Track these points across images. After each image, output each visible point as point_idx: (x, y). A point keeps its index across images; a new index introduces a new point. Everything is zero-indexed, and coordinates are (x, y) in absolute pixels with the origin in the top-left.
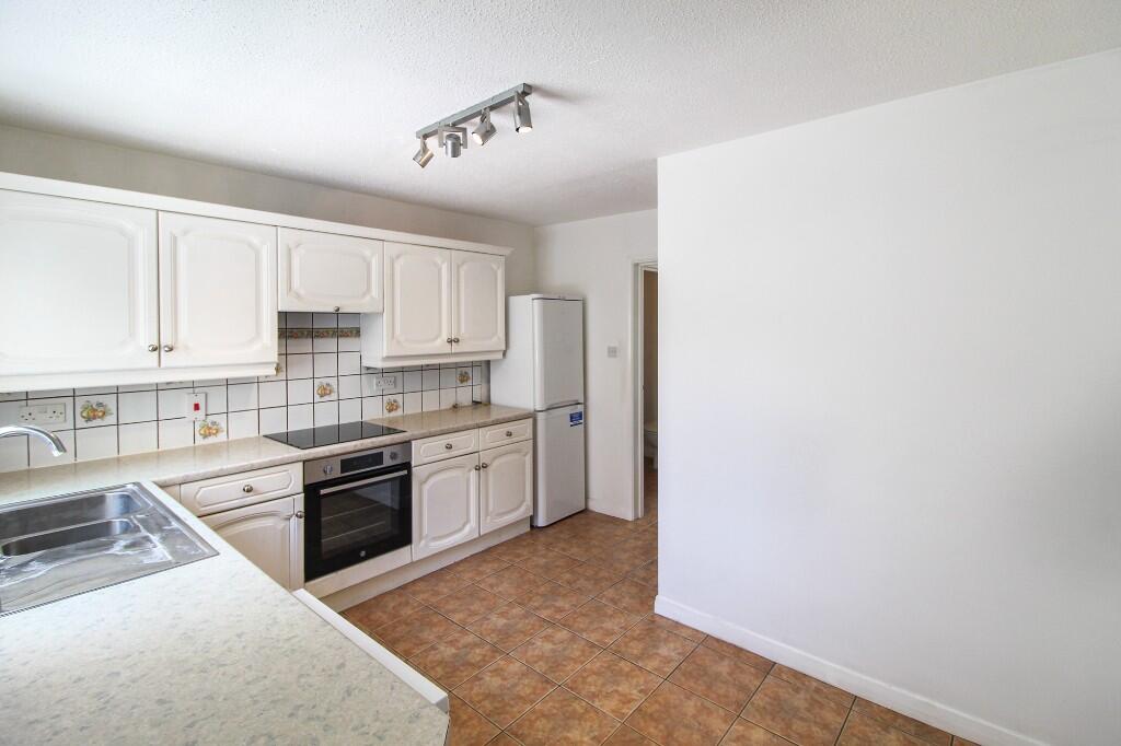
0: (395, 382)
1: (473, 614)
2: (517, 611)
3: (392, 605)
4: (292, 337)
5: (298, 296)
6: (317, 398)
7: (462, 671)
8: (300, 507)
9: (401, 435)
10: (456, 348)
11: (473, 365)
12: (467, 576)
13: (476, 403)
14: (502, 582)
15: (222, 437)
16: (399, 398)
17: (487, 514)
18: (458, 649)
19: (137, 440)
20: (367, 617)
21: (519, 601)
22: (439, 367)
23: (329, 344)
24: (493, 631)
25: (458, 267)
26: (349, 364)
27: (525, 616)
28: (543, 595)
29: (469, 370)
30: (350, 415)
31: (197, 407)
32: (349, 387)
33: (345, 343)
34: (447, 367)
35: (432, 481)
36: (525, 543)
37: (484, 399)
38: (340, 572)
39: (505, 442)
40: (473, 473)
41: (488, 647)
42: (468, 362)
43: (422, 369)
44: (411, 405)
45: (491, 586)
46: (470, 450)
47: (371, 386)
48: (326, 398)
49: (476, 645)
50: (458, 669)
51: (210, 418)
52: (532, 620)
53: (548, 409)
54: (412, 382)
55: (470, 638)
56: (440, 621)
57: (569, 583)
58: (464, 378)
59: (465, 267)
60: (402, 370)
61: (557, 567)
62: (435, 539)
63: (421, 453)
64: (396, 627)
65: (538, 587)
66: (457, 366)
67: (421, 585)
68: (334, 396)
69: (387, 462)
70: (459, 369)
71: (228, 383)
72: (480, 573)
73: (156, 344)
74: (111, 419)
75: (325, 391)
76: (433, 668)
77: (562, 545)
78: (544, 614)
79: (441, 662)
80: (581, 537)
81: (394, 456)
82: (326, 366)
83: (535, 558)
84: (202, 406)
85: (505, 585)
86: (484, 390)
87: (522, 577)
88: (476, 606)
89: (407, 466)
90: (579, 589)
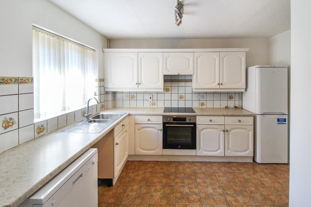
0: (203, 96)
1: (205, 182)
2: (220, 191)
3: (186, 166)
4: (172, 82)
5: (168, 71)
6: (179, 99)
7: (184, 200)
8: (161, 128)
9: (194, 113)
10: (221, 87)
11: (235, 93)
12: (214, 168)
13: (236, 107)
14: (224, 177)
15: (156, 106)
16: (205, 102)
17: (228, 149)
18: (190, 191)
19: (140, 104)
20: (178, 166)
21: (224, 187)
22: (220, 93)
23: (183, 84)
24: (205, 193)
25: (223, 58)
26: (189, 90)
27: (221, 195)
28: (235, 191)
29: (233, 95)
30: (188, 105)
31: (151, 98)
32: (188, 97)
33: (188, 84)
34: (224, 93)
35: (205, 131)
36: (246, 166)
37: (240, 106)
38: (173, 150)
39: (237, 124)
40: (222, 133)
41: (198, 197)
42: (233, 92)
43: (213, 93)
44: (209, 104)
45: (219, 176)
46: (221, 124)
47: (195, 97)
48: (182, 99)
49: (196, 194)
50: (184, 198)
51: (154, 101)
52: (222, 198)
53: (262, 114)
54: (210, 97)
55: (196, 190)
56: (193, 179)
57: (251, 192)
58: (231, 98)
59: (226, 57)
60: (206, 93)
61: (252, 182)
62: (205, 151)
63: (200, 121)
64: (181, 173)
65: (236, 186)
66: (228, 93)
67: (198, 164)
68: (184, 99)
69: (187, 121)
70: (229, 95)
71: (157, 93)
72: (220, 169)
73: (137, 82)
74: (135, 99)
75: (181, 97)
76: (178, 193)
77: (263, 175)
78: (229, 198)
79: (182, 192)
80: (275, 175)
81: (190, 120)
82: (182, 90)
83: (245, 174)
84: (152, 98)
85: (224, 178)
86: (240, 103)
87: (234, 178)
88: (208, 181)
89: (195, 124)
90: (254, 197)
